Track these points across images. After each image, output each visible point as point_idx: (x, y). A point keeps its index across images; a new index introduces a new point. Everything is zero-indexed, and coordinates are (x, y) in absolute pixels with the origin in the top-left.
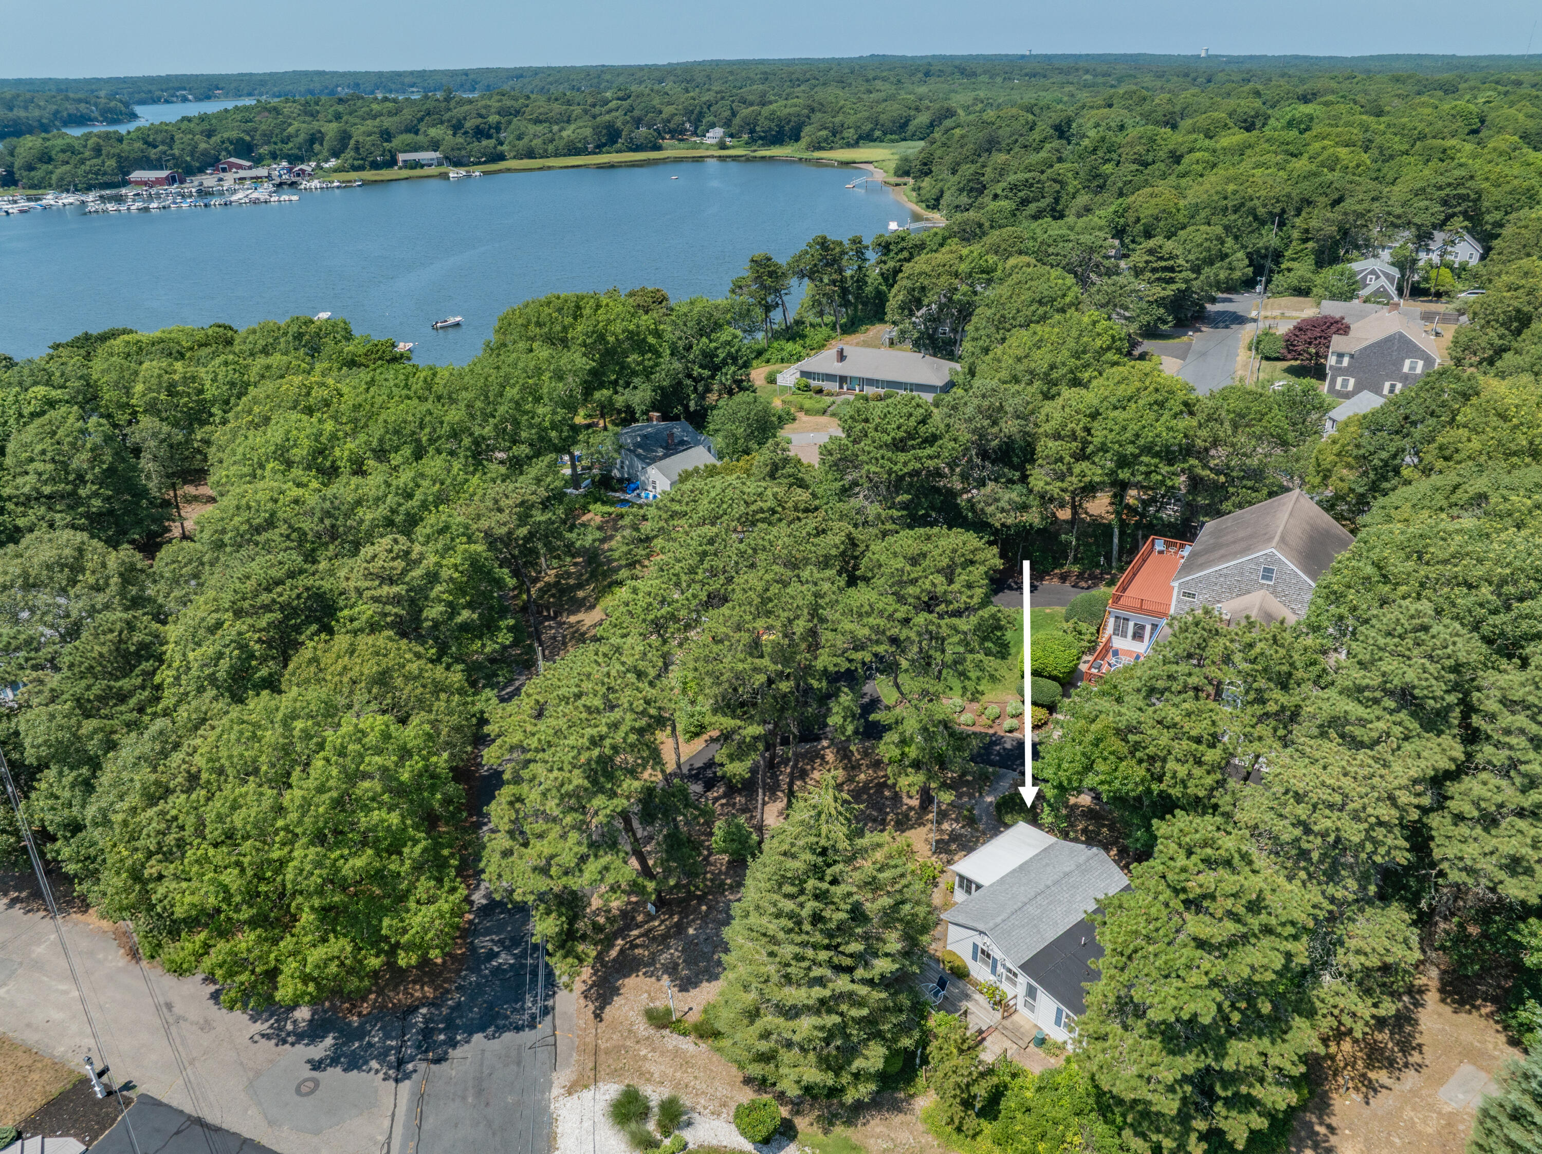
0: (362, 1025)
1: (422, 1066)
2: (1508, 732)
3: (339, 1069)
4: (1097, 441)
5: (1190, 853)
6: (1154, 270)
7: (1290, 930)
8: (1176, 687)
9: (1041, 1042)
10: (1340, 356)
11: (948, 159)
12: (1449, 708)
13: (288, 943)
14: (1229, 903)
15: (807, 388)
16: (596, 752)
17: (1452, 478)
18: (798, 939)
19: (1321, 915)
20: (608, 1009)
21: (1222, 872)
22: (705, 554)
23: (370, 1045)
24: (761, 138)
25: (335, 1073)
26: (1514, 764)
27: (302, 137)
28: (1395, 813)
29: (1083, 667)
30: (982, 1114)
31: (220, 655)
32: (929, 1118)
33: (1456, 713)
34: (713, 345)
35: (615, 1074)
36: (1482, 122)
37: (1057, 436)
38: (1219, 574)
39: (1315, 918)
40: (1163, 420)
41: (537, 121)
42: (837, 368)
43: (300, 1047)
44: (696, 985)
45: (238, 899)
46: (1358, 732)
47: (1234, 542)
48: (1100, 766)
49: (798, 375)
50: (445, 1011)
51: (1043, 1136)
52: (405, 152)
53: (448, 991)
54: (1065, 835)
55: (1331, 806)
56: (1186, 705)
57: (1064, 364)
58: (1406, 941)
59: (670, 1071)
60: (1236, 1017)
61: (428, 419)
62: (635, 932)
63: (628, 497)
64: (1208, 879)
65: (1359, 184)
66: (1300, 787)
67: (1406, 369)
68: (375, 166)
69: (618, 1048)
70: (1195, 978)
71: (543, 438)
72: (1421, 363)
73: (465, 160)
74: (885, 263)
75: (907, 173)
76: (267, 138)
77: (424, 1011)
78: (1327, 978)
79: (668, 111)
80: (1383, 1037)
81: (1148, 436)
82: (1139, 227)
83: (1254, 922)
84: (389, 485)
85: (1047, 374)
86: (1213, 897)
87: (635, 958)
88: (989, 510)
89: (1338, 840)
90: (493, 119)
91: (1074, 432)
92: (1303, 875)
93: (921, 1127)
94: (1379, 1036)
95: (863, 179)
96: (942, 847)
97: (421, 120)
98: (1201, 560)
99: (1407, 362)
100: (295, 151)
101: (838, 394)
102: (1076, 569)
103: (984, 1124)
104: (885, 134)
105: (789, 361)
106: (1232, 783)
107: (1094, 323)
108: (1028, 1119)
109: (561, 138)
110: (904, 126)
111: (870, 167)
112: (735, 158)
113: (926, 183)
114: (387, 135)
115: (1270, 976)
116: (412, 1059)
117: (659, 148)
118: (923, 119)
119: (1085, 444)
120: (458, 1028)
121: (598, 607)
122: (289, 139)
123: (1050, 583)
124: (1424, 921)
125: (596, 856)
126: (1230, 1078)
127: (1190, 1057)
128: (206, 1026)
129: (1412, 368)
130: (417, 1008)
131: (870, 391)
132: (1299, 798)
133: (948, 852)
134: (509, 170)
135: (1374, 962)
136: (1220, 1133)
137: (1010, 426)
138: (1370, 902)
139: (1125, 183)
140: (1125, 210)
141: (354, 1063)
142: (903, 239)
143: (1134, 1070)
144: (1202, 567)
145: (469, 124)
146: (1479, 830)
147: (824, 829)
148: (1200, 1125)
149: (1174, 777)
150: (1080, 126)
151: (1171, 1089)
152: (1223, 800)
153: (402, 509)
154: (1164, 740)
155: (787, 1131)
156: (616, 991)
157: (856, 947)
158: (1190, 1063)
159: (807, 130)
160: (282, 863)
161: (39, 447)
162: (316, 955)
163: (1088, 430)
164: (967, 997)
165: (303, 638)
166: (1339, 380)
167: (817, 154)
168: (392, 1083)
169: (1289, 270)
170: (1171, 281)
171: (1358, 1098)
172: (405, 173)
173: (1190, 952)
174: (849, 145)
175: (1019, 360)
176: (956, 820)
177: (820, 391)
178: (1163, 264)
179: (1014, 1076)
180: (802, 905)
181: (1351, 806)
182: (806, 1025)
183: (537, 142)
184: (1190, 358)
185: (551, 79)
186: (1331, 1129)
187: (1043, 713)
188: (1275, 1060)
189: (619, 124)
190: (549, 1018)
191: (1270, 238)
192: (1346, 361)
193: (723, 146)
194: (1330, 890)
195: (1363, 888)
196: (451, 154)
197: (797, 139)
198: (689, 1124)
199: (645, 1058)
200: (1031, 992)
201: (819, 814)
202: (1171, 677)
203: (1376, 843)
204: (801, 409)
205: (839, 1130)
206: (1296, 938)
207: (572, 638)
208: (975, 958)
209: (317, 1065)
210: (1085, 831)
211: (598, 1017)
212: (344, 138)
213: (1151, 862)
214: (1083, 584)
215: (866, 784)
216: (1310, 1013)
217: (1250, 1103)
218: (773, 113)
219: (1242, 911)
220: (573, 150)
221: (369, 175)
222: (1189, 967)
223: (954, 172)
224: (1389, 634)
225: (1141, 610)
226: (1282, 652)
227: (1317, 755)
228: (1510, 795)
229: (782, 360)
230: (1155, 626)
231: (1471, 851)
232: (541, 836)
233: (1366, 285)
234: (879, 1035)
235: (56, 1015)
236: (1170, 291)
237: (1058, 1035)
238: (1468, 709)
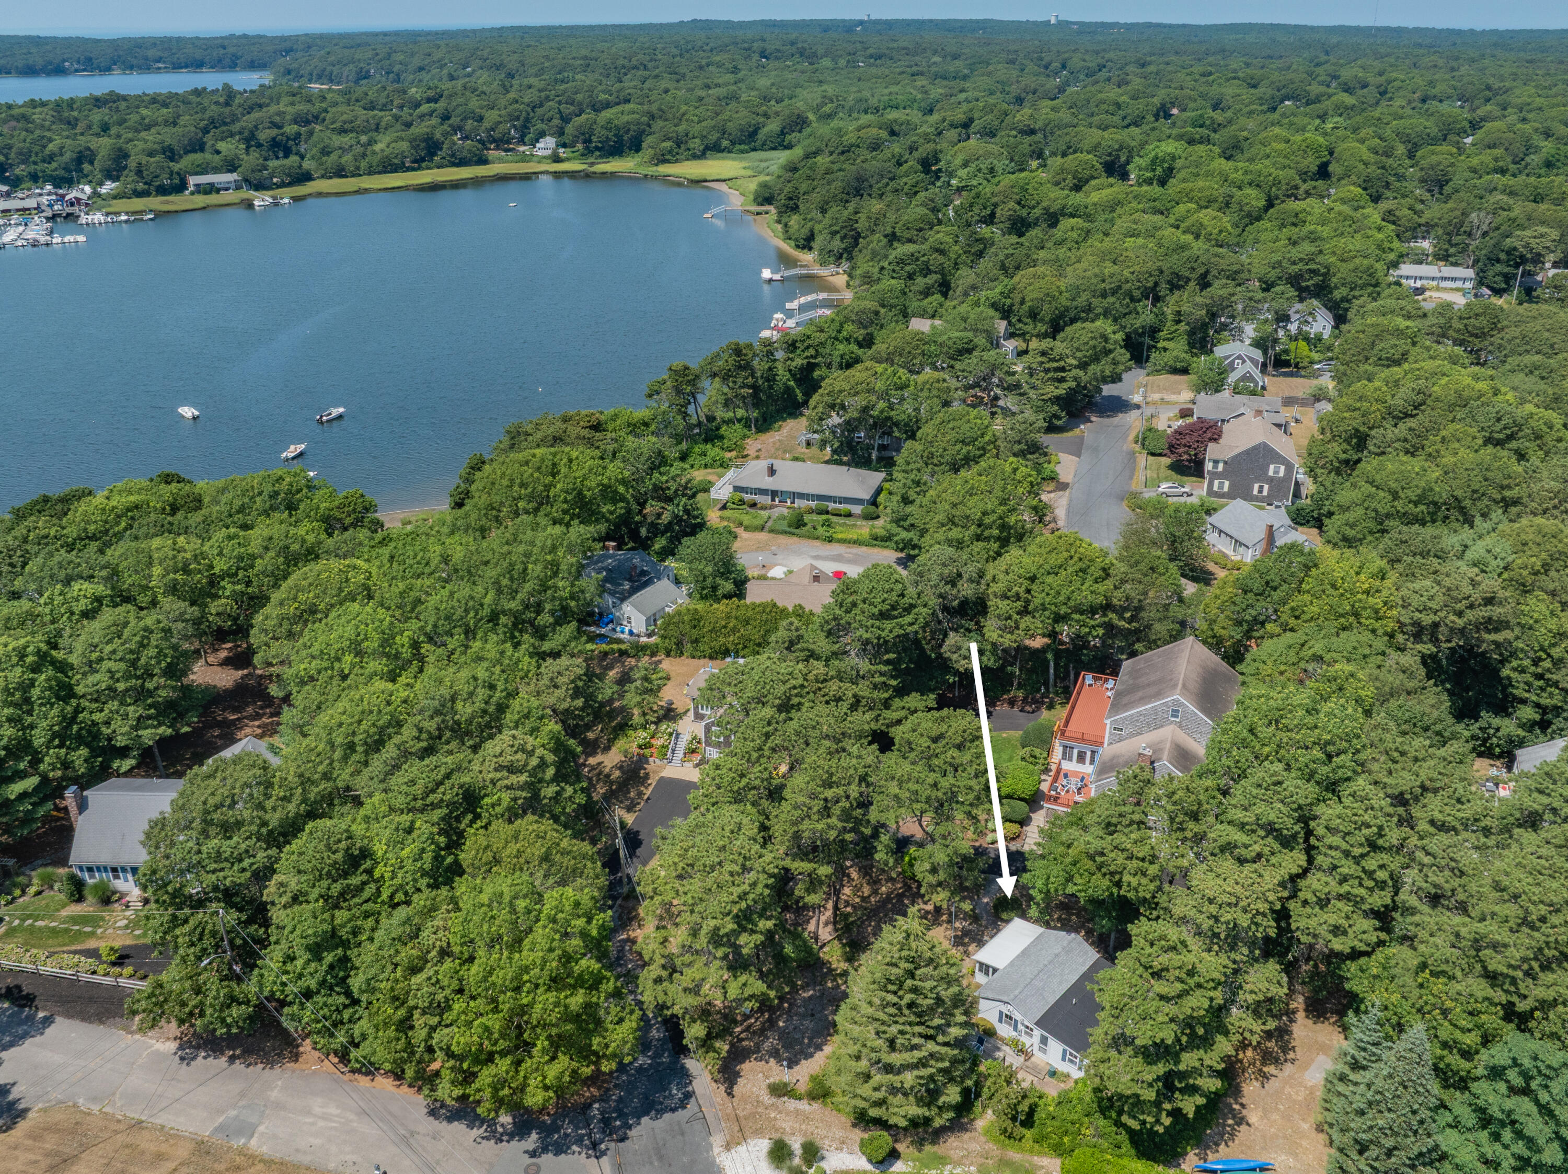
0: (554, 1122)
1: (612, 1145)
2: (1330, 847)
3: (550, 1155)
4: (1037, 602)
5: (1152, 945)
6: (1047, 371)
7: (1212, 984)
8: (1125, 822)
9: (1053, 1073)
10: (1216, 462)
11: (815, 197)
12: (1297, 833)
13: (528, 1064)
14: (1177, 972)
15: (742, 502)
16: (743, 905)
17: (1299, 636)
18: (901, 1020)
19: (1229, 971)
20: (735, 1088)
21: (1171, 954)
22: (767, 735)
23: (566, 1135)
24: (597, 148)
25: (547, 1159)
26: (1335, 867)
27: (68, 156)
28: (1267, 906)
29: (1044, 787)
30: (1024, 1124)
31: (423, 850)
32: (987, 1132)
33: (1302, 835)
34: (665, 478)
35: (759, 1132)
36: (1331, 153)
37: (1005, 597)
38: (1140, 714)
39: (1225, 974)
40: (1087, 585)
41: (343, 131)
42: (768, 483)
43: (514, 1143)
44: (797, 1063)
45: (496, 1036)
46: (1243, 851)
47: (1148, 685)
48: (1077, 879)
49: (731, 489)
50: (613, 1104)
51: (1066, 1133)
52: (197, 174)
53: (608, 1090)
54: (1047, 925)
55: (1229, 904)
56: (1133, 836)
57: (994, 512)
58: (1279, 983)
59: (797, 1126)
60: (1184, 1039)
61: (471, 603)
62: (738, 1029)
63: (603, 631)
64: (1164, 959)
65: (1223, 257)
66: (1210, 894)
67: (1271, 473)
68: (163, 191)
69: (753, 1115)
70: (1161, 1018)
71: (564, 609)
72: (1283, 468)
73: (267, 183)
74: (792, 360)
75: (768, 200)
76: (25, 157)
77: (596, 1105)
78: (1234, 1010)
79: (492, 116)
80: (1271, 1044)
81: (1078, 598)
82: (1025, 307)
83: (1191, 982)
84: (475, 679)
85: (981, 520)
86: (1167, 970)
87: (744, 1049)
88: (955, 657)
89: (1235, 925)
90: (290, 129)
91: (1017, 594)
92: (1216, 948)
93: (983, 1139)
94: (1269, 1044)
95: (721, 208)
96: (958, 941)
97: (206, 131)
98: (1125, 700)
99: (1272, 467)
100: (61, 173)
101: (772, 507)
102: (1020, 694)
103: (1024, 1131)
104: (733, 143)
105: (712, 467)
106: (1166, 887)
107: (1015, 470)
108: (1055, 1123)
109: (374, 153)
110: (753, 134)
111: (723, 187)
112: (572, 175)
113: (794, 220)
114: (171, 154)
115: (1202, 1013)
116: (602, 1141)
117: (483, 161)
118: (773, 126)
119: (1027, 602)
120: (627, 1115)
121: (614, 750)
122: (50, 158)
123: (1002, 708)
124: (1290, 969)
125: (735, 977)
126: (1183, 1075)
127: (1160, 1065)
128: (435, 1137)
129: (1276, 472)
130: (590, 1105)
131: (800, 504)
132: (1211, 901)
133: (964, 945)
134: (320, 195)
135: (1261, 997)
136: (1180, 1110)
137: (966, 590)
138: (1256, 960)
139: (1007, 257)
140: (1010, 291)
141: (560, 1149)
142: (809, 337)
143: (1129, 1077)
144: (1127, 707)
145: (264, 135)
146: (1317, 909)
147: (914, 945)
148: (1167, 1106)
149: (1129, 884)
150: (949, 163)
151: (1150, 1085)
152: (1162, 899)
153: (494, 700)
154: (1120, 861)
155: (894, 1155)
156: (737, 1075)
157: (937, 1021)
158: (1160, 1069)
159: (648, 141)
160: (531, 1005)
161: (109, 648)
162: (552, 1071)
163: (1028, 591)
164: (998, 1049)
165: (462, 826)
166: (1216, 482)
167: (664, 169)
168: (594, 1160)
169: (1165, 349)
170: (1062, 380)
171: (1257, 1084)
172: (200, 200)
173: (1156, 1003)
174: (695, 157)
175: (955, 505)
176: (965, 919)
177: (754, 505)
178: (1055, 365)
179: (1040, 1097)
180: (901, 998)
181: (1242, 904)
182: (909, 1078)
183: (347, 159)
184: (1085, 455)
185: (332, 58)
186: (1243, 1106)
187: (1015, 828)
188: (1208, 1062)
189: (438, 136)
190: (693, 1100)
191: (1145, 316)
192: (1221, 467)
193: (557, 159)
194: (1233, 955)
195: (1251, 952)
196: (252, 178)
197: (638, 149)
198: (823, 1158)
199: (775, 1119)
200: (1044, 1041)
201: (908, 935)
202: (1120, 815)
203: (1257, 924)
204: (740, 524)
205: (928, 1148)
206: (1215, 988)
207: (598, 780)
208: (1000, 1021)
209: (533, 1154)
210: (1059, 919)
211: (730, 1094)
212: (121, 156)
213: (1130, 951)
214: (1028, 708)
215: (888, 894)
216: (1226, 1033)
217: (1193, 1090)
218: (610, 121)
219: (1184, 976)
220: (389, 166)
221: (156, 202)
222: (1156, 1012)
223: (824, 211)
224: (1260, 786)
225: (1082, 740)
226: (1193, 797)
227: (1220, 871)
228: (1334, 887)
229: (706, 466)
230: (1093, 752)
231: (1313, 923)
232: (689, 965)
233: (1234, 369)
234: (952, 1080)
235: (317, 1142)
236: (1061, 390)
237: (1064, 1067)
238: (1309, 833)
